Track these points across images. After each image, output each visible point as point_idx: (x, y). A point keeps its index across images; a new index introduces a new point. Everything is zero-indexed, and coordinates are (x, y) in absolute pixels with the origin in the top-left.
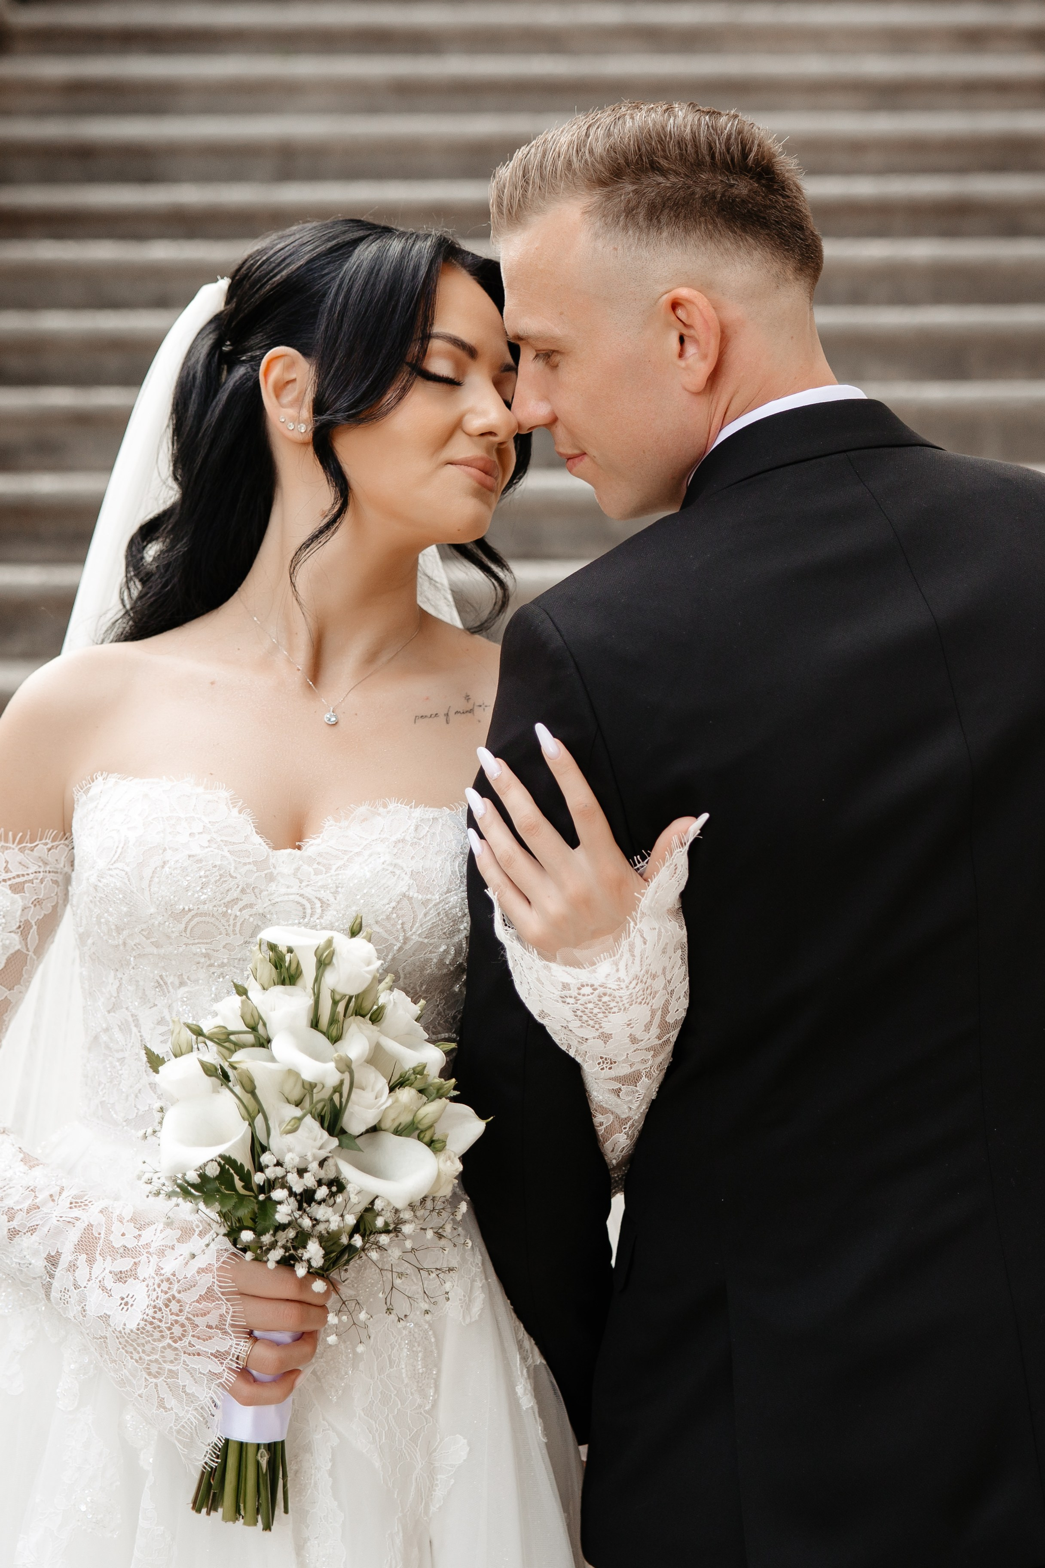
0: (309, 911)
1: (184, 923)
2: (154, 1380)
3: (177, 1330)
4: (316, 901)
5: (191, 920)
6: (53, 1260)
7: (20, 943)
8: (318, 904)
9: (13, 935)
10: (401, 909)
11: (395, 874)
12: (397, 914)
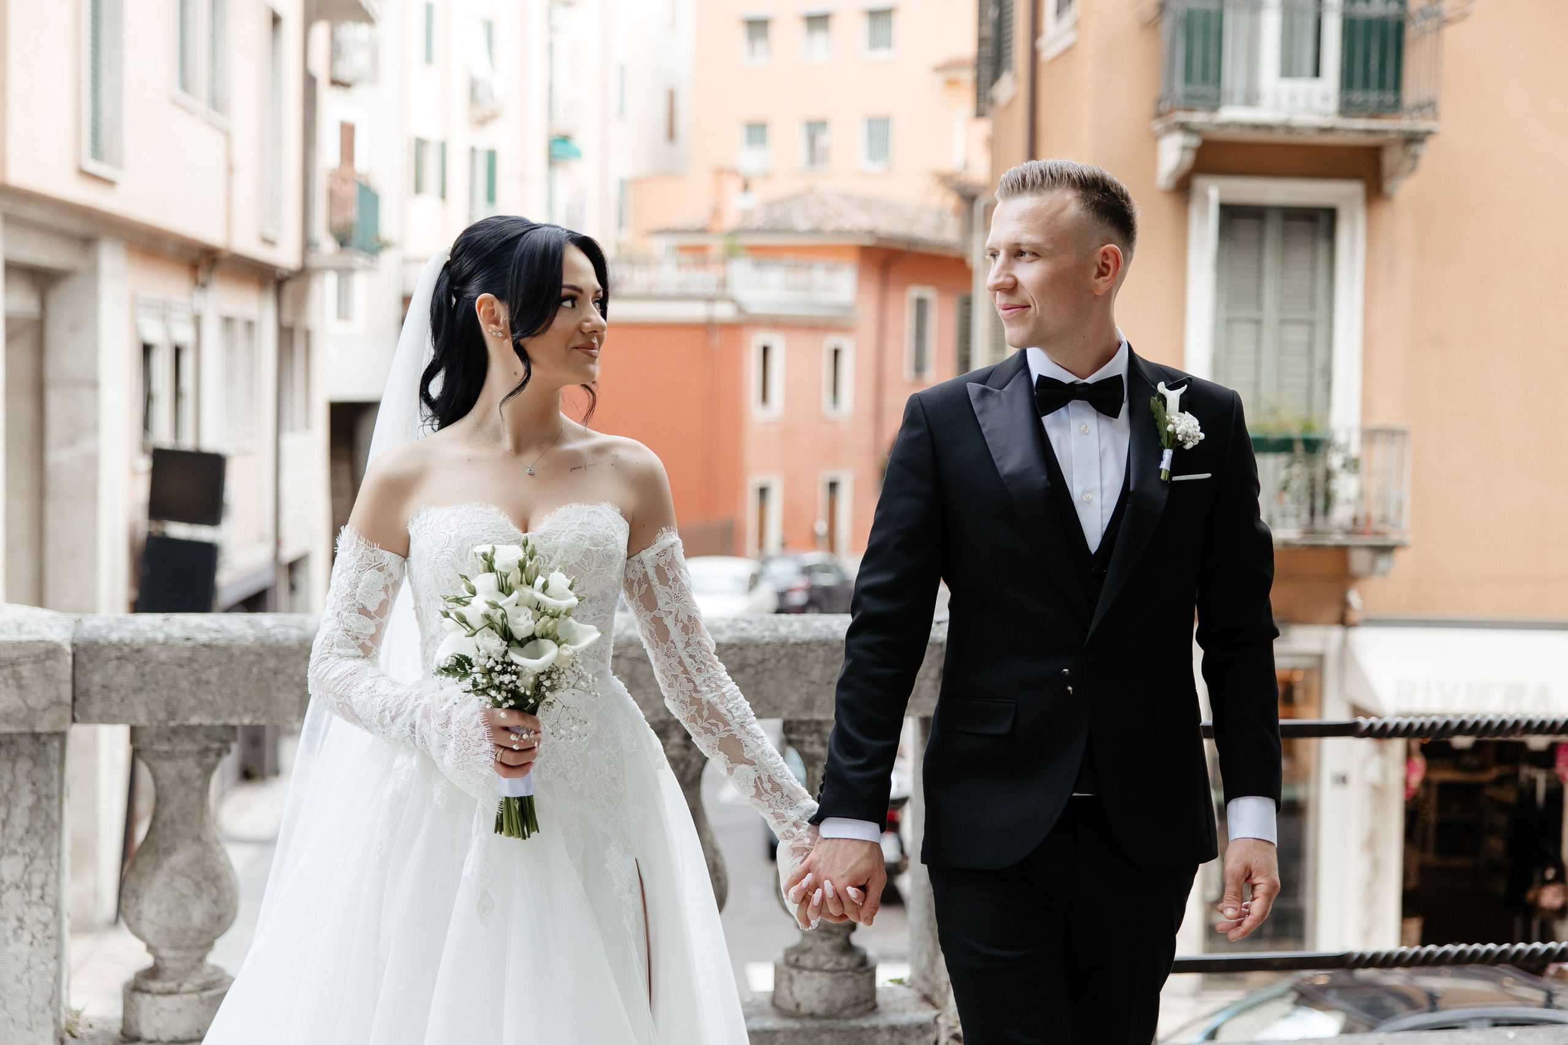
0: (542, 562)
2: (463, 772)
3: (467, 745)
4: (546, 556)
6: (413, 726)
7: (385, 595)
8: (547, 558)
9: (381, 592)
10: (587, 555)
11: (582, 539)
12: (585, 558)
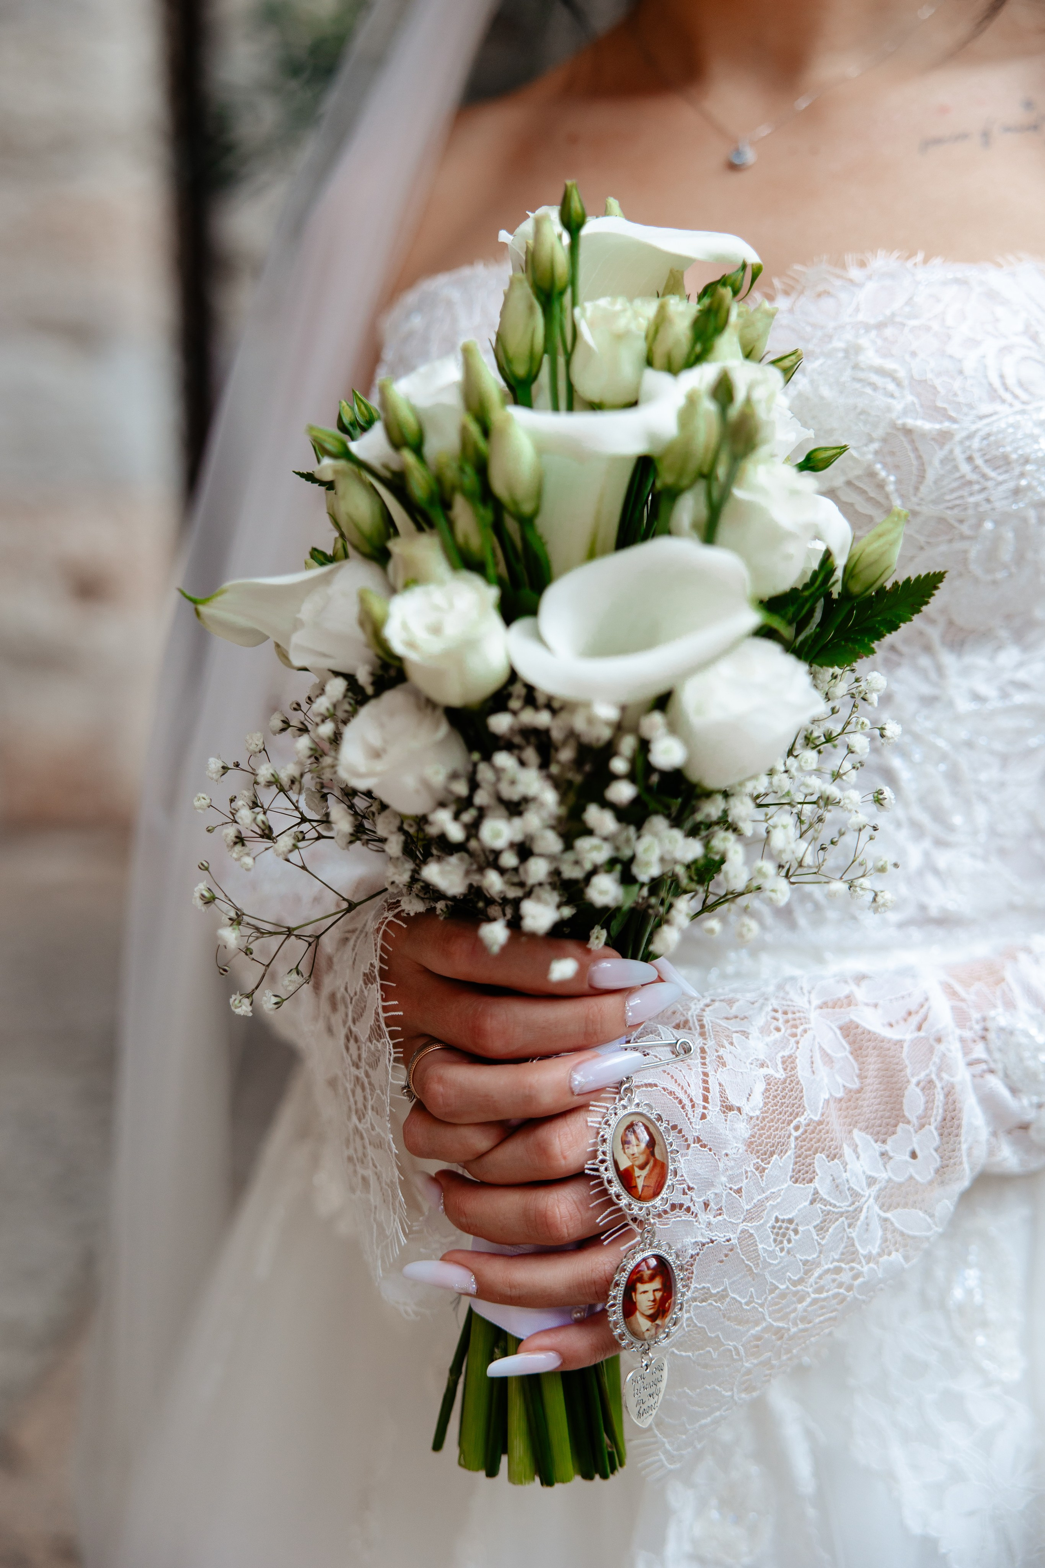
10: (892, 453)
11: (875, 387)
12: (885, 465)
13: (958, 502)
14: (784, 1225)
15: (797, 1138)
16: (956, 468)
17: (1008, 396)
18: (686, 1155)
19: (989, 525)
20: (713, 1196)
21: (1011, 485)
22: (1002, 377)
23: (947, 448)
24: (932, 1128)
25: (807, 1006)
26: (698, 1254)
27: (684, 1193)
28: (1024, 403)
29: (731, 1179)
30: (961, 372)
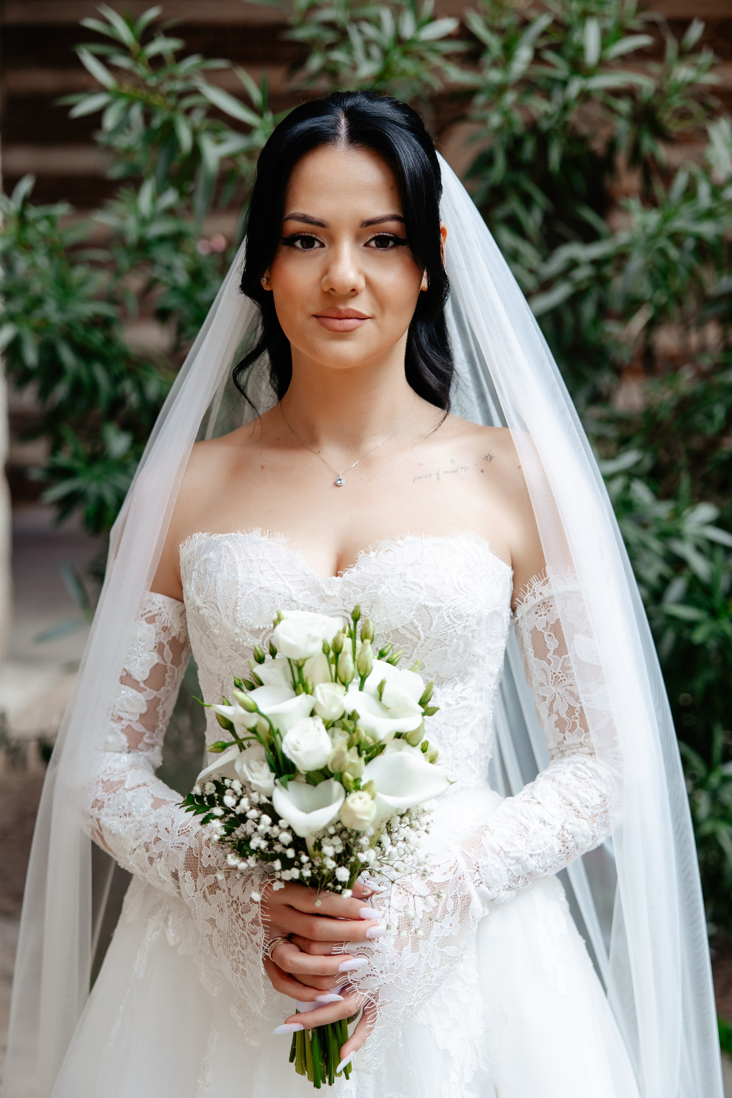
1: (261, 637)
5: (266, 635)
6: (176, 876)
7: (158, 658)
9: (152, 653)
10: (420, 615)
11: (413, 590)
12: (417, 620)
13: (444, 633)
14: (411, 970)
15: (411, 937)
16: (444, 620)
17: (461, 591)
18: (373, 957)
19: (455, 641)
20: (384, 968)
21: (463, 625)
22: (459, 584)
23: (441, 612)
24: (457, 914)
25: (410, 880)
26: (380, 989)
27: (372, 970)
28: (467, 594)
29: (390, 961)
30: (444, 583)
